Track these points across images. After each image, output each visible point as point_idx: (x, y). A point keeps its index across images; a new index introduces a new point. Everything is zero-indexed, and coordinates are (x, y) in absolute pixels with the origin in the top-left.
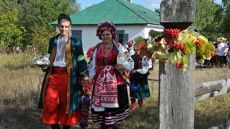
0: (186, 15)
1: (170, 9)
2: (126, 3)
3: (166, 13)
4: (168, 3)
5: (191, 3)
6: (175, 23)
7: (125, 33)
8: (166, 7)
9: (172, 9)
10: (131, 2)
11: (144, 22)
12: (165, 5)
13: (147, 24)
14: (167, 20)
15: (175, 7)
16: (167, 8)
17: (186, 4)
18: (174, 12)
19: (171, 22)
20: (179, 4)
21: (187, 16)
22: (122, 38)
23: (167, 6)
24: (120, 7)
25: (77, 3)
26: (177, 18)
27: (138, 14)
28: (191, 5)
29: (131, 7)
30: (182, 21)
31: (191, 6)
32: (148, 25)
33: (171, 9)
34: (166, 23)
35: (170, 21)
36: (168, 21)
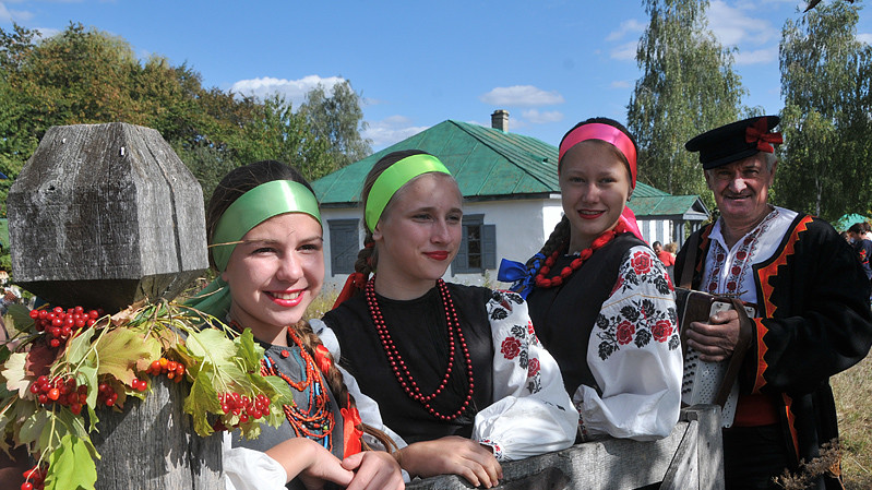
0: (106, 249)
1: (43, 224)
2: (489, 134)
3: (31, 241)
4: (34, 199)
5: (120, 196)
6: (70, 282)
7: (486, 222)
8: (29, 215)
9: (53, 225)
10: (505, 132)
11: (541, 188)
12: (22, 209)
13: (550, 193)
14: (36, 270)
15: (61, 215)
16: (31, 218)
17: (102, 201)
18: (62, 237)
19: (55, 278)
20: (76, 202)
21: (110, 256)
22: (478, 237)
23: (30, 211)
24: (471, 146)
25: (359, 139)
26: (76, 264)
27: (522, 165)
28: (122, 203)
29: (503, 145)
30: (95, 275)
31: (119, 209)
32: (552, 196)
33: (47, 226)
34: (34, 282)
35: (51, 275)
36: (40, 278)
